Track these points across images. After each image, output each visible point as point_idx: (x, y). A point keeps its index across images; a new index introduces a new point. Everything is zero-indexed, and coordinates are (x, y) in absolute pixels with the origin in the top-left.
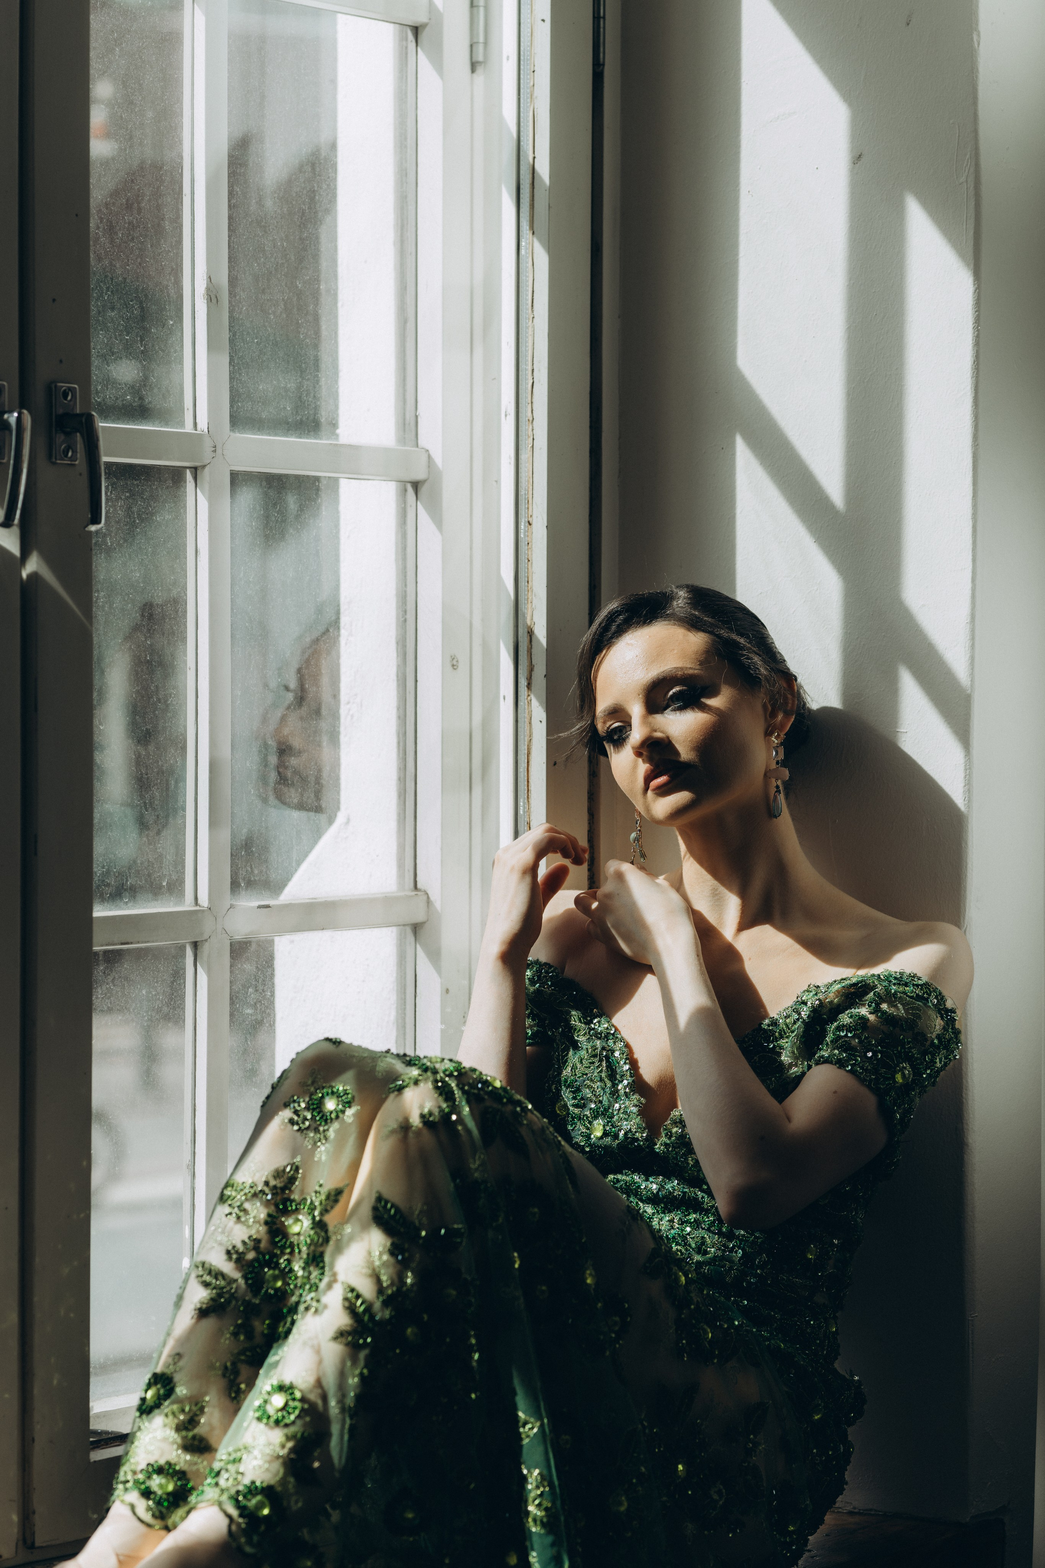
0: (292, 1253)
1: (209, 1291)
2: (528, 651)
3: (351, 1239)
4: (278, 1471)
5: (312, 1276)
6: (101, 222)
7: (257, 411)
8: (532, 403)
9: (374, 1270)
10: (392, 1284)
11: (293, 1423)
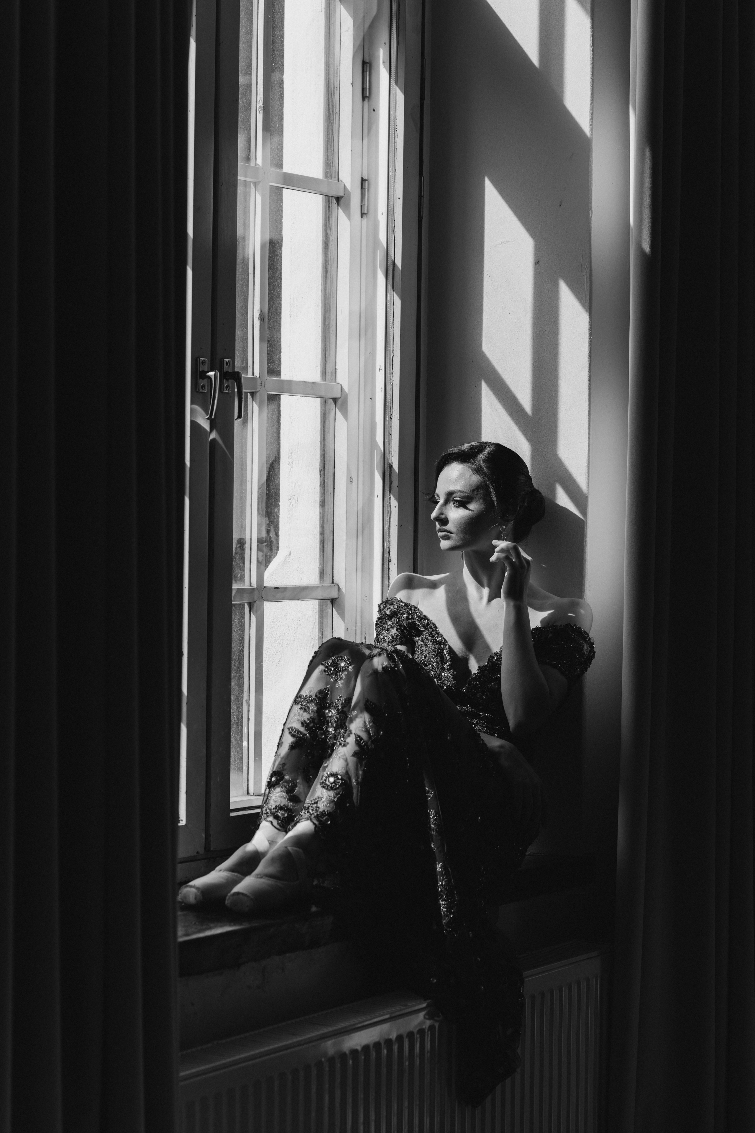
0: (328, 724)
1: (295, 739)
2: (389, 475)
3: (356, 716)
4: (333, 807)
5: (341, 732)
7: (276, 367)
8: (392, 364)
9: (367, 729)
10: (375, 735)
11: (338, 788)
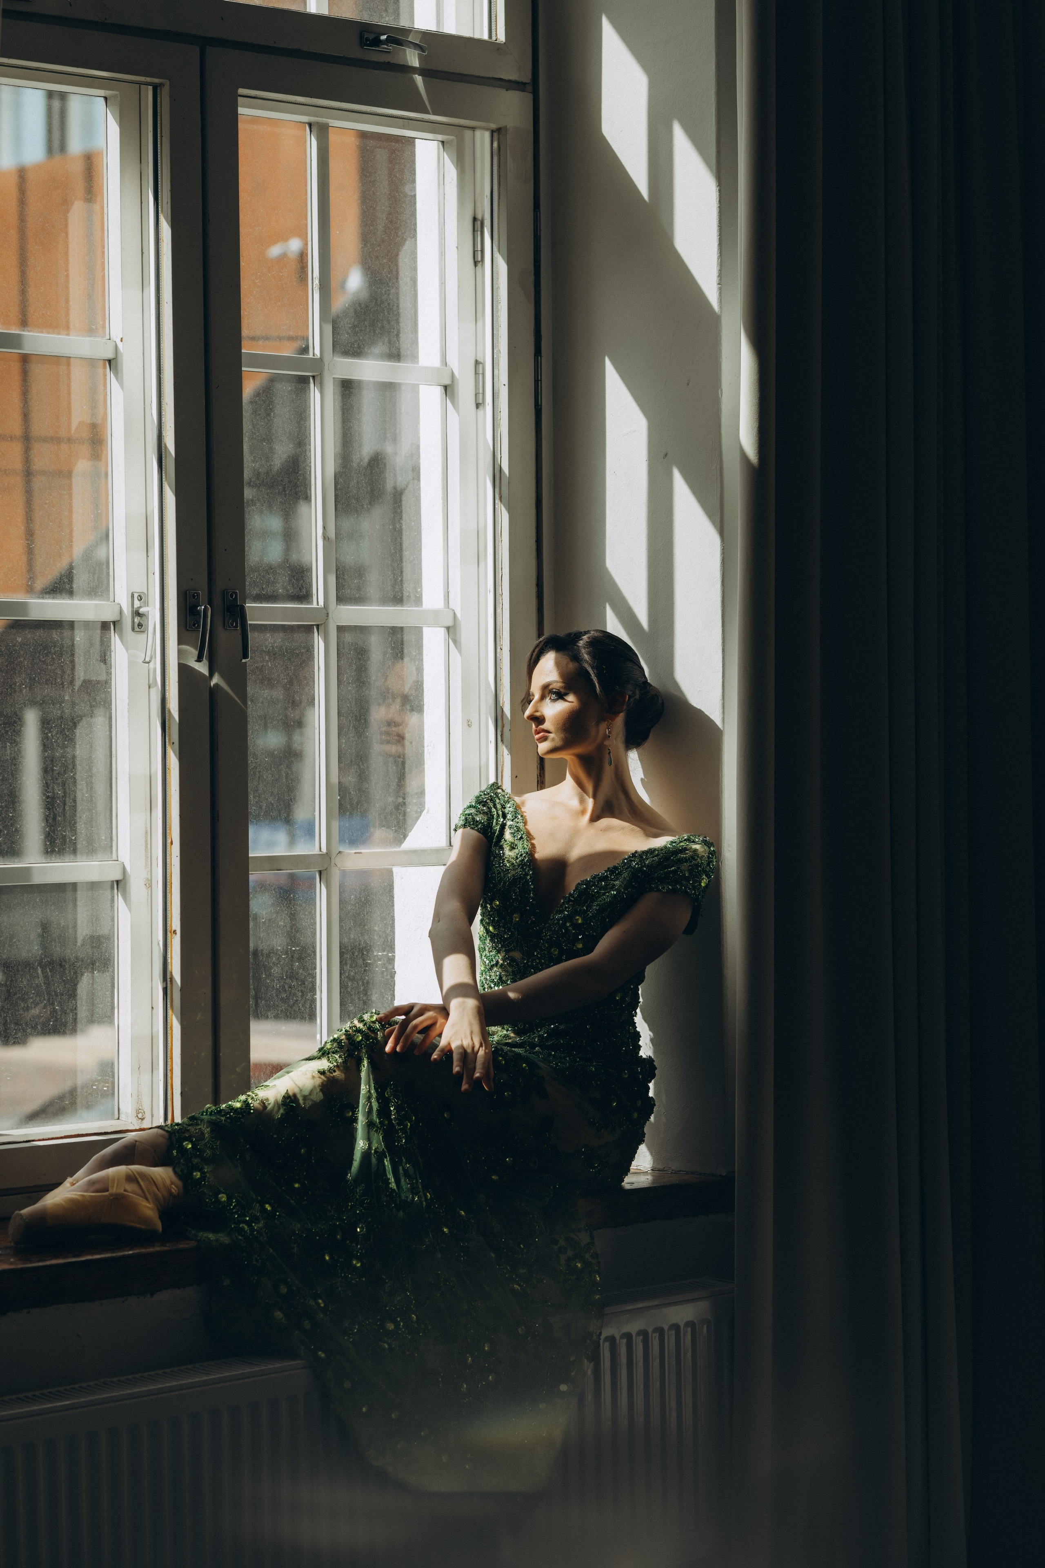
6: (264, 503)
